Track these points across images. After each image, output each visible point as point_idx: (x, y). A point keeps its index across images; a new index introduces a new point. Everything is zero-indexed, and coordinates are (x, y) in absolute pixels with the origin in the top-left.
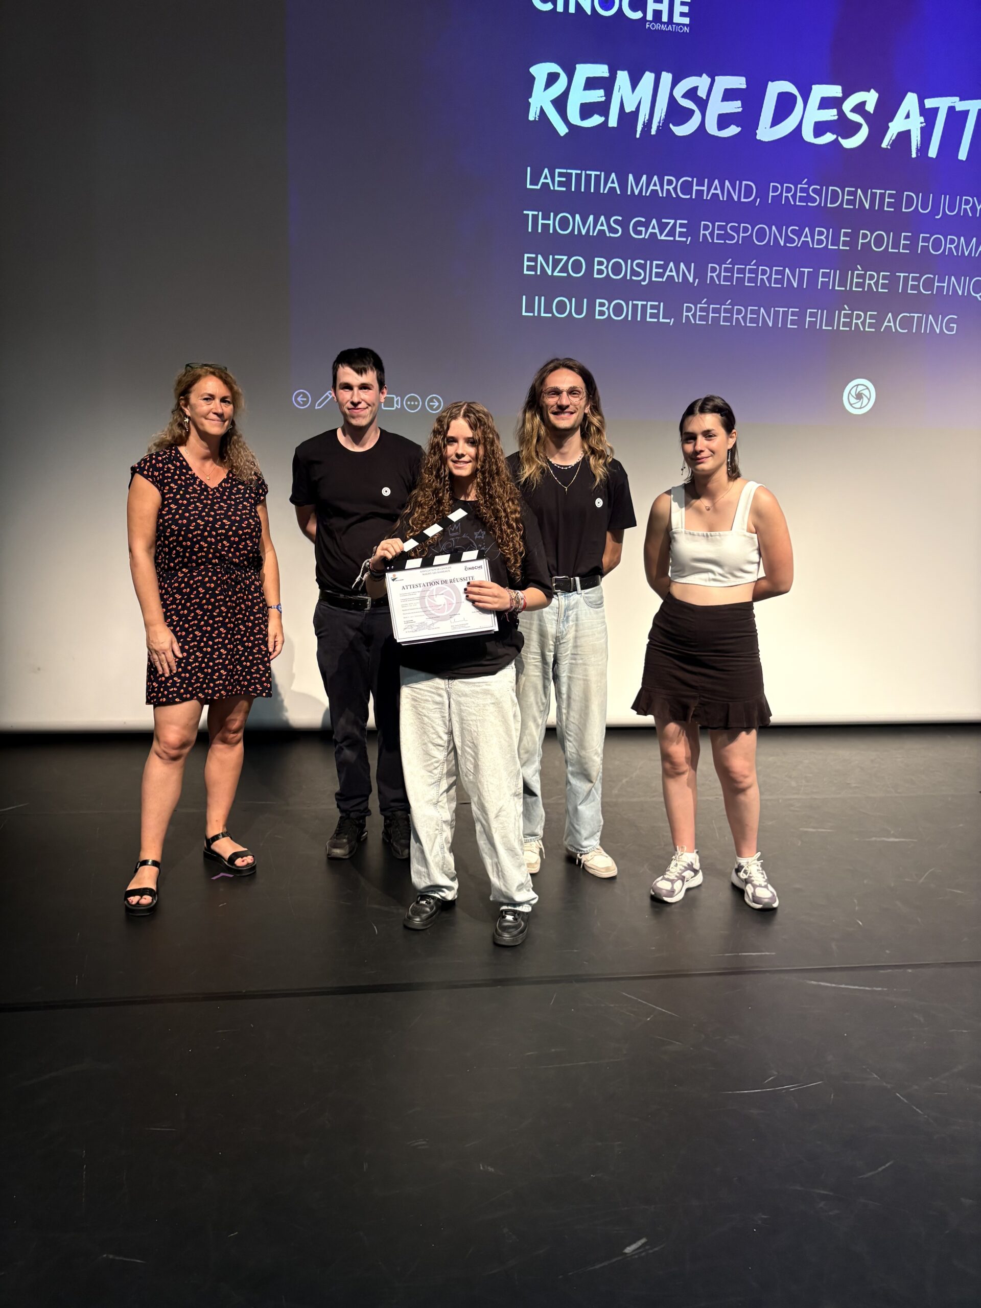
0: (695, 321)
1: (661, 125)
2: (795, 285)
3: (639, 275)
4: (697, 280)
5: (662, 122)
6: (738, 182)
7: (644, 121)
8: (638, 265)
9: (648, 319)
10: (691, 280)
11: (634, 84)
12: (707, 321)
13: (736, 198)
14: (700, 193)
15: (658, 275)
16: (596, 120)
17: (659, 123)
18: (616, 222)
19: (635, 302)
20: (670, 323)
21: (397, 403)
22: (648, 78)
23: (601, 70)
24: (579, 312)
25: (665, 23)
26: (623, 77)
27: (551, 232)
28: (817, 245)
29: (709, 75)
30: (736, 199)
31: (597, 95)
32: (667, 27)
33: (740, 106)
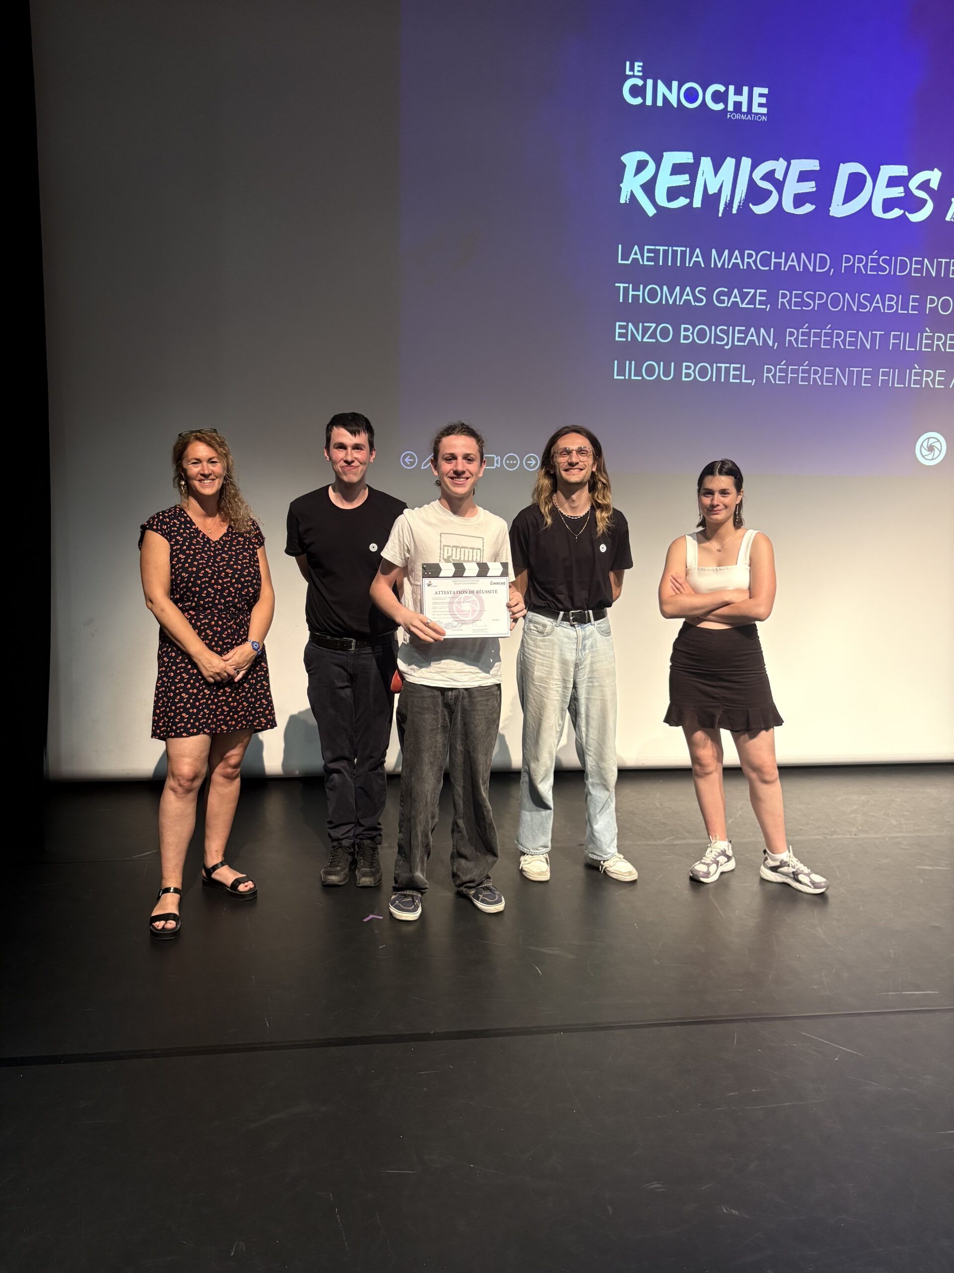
0: (775, 381)
1: (741, 205)
2: (868, 347)
3: (723, 339)
4: (776, 344)
5: (742, 202)
6: (813, 254)
7: (726, 202)
8: (722, 331)
9: (731, 380)
10: (771, 344)
11: (717, 168)
12: (787, 381)
13: (811, 269)
14: (778, 265)
15: (740, 339)
16: (682, 202)
17: (740, 203)
18: (700, 292)
19: (718, 365)
20: (752, 383)
21: (497, 463)
22: (730, 162)
23: (686, 157)
24: (666, 374)
25: (744, 113)
26: (706, 163)
27: (641, 302)
28: (887, 310)
29: (785, 160)
30: (812, 271)
31: (683, 180)
32: (747, 117)
33: (814, 186)
